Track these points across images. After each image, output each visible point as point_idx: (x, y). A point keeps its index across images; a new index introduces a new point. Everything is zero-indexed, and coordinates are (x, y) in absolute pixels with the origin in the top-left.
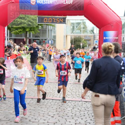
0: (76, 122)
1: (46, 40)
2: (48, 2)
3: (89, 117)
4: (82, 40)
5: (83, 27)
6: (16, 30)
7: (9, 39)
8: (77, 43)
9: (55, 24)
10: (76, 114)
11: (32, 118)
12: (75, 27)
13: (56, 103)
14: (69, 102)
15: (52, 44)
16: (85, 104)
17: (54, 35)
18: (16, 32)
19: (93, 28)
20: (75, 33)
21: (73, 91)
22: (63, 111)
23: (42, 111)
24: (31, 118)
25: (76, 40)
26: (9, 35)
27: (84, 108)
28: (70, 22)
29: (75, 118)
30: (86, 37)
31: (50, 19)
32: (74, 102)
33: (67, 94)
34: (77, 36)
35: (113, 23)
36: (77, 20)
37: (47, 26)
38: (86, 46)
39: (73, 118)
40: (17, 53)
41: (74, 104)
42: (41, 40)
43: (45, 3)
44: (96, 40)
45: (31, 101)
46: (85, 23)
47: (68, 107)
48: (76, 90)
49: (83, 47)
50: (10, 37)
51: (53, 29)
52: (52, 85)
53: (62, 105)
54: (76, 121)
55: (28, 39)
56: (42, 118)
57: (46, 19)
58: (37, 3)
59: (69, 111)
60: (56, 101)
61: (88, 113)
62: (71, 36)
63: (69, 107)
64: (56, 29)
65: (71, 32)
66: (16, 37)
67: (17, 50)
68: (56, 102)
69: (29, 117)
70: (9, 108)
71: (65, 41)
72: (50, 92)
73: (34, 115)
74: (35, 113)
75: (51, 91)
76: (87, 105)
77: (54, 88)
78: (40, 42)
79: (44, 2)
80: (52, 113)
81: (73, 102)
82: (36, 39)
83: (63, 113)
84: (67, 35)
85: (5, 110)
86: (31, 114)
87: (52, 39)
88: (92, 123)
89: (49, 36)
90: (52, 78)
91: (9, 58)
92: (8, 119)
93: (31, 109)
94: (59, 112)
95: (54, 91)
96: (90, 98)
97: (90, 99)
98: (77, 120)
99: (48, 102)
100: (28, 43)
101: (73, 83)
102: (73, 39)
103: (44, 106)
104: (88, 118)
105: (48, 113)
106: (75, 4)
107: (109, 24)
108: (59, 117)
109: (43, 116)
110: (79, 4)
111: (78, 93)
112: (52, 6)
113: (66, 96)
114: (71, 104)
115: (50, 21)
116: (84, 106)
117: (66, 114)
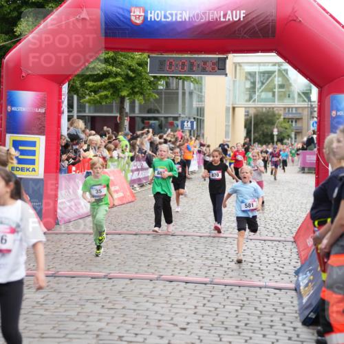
1: (176, 119)
2: (179, 16)
3: (286, 331)
4: (278, 119)
5: (280, 83)
8: (264, 128)
10: (248, 322)
11: (128, 330)
14: (231, 289)
15: (192, 134)
16: (275, 294)
17: (200, 105)
18: (92, 98)
20: (257, 100)
22: (214, 314)
23: (156, 312)
24: (125, 331)
25: (262, 121)
26: (78, 108)
27: (273, 305)
28: (244, 69)
30: (289, 111)
32: (245, 289)
33: (228, 268)
34: (262, 108)
37: (181, 81)
38: (289, 136)
39: (239, 333)
41: (245, 294)
42: (163, 119)
43: (168, 20)
44: (315, 119)
45: (127, 284)
46: (287, 73)
48: (254, 257)
49: (280, 138)
51: (195, 89)
52: (186, 243)
53: (212, 296)
55: (127, 116)
56: (155, 331)
59: (230, 312)
60: (196, 286)
61: (281, 319)
62: (246, 108)
63: (232, 302)
64: (203, 90)
65: (247, 97)
66: (96, 111)
68: (197, 288)
69: (118, 328)
70: (68, 303)
71: (230, 123)
72: (180, 261)
73: (134, 322)
74: (135, 317)
75: (184, 260)
76: (280, 299)
77: (191, 250)
78: (161, 126)
79: (168, 18)
80: (183, 319)
81: (241, 289)
82: (150, 118)
83: (214, 320)
84: (235, 106)
85: (56, 308)
86: (125, 321)
87: (194, 118)
89: (184, 108)
90: (190, 223)
91: (74, 168)
92: (62, 332)
93: (127, 308)
94: (203, 316)
95: (192, 260)
97: (291, 282)
98: (251, 338)
99: (173, 289)
102: (251, 117)
103: (162, 300)
104: (281, 333)
105: (172, 319)
106: (251, 20)
108: (202, 331)
109: (159, 327)
110: (262, 21)
111: (259, 265)
112: (188, 27)
113: (225, 272)
114: (238, 295)
115: (183, 68)
116: (273, 299)
117: (220, 323)
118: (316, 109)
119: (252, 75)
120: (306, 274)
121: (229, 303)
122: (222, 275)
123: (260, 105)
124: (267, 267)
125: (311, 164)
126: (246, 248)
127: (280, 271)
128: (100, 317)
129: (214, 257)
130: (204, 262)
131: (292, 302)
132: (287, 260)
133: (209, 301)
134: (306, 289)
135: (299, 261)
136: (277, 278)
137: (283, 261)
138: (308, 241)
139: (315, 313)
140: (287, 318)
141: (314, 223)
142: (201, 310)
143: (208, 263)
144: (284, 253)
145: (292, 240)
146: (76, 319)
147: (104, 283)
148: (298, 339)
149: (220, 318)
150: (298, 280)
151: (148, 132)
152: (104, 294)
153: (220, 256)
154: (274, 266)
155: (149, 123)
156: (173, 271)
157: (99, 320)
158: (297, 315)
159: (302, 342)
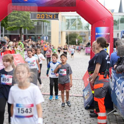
0: (65, 117)
1: (41, 36)
3: (79, 112)
4: (77, 36)
5: (78, 23)
7: (3, 35)
8: (73, 39)
9: (50, 21)
10: (66, 109)
13: (47, 98)
14: (60, 97)
15: (47, 41)
16: (76, 98)
17: (49, 31)
18: (10, 28)
22: (54, 106)
25: (72, 37)
27: (75, 102)
28: (65, 18)
30: (81, 33)
32: (65, 97)
34: (72, 32)
35: (105, 19)
37: (42, 22)
38: (81, 42)
39: (63, 113)
40: (11, 49)
42: (36, 36)
50: (5, 33)
51: (48, 25)
52: (44, 81)
54: (65, 115)
55: (23, 35)
57: (38, 15)
59: (59, 105)
60: (47, 96)
61: (78, 107)
62: (66, 32)
63: (60, 102)
64: (51, 25)
65: (67, 28)
66: (11, 33)
68: (48, 97)
71: (61, 37)
76: (77, 100)
77: (46, 83)
78: (35, 39)
84: (62, 31)
87: (48, 36)
88: (81, 118)
91: (3, 54)
94: (50, 107)
95: (46, 87)
97: (81, 94)
98: (67, 114)
102: (68, 36)
104: (78, 112)
106: (67, 0)
107: (101, 20)
110: (71, 0)
112: (44, 2)
115: (43, 17)
116: (75, 100)
117: (56, 109)
118: (91, 32)
119: (68, 20)
120: (87, 91)
121: (59, 102)
123: (71, 31)
124: (73, 89)
125: (89, 52)
127: (78, 90)
131: (82, 101)
132: (80, 86)
133: (52, 101)
134: (87, 96)
136: (77, 93)
139: (89, 105)
140: (80, 107)
141: (89, 73)
142: (49, 105)
144: (79, 84)
145: (82, 79)
148: (83, 114)
150: (84, 93)
151: (30, 40)
154: (75, 89)
155: (31, 37)
158: (83, 106)
159: (85, 115)
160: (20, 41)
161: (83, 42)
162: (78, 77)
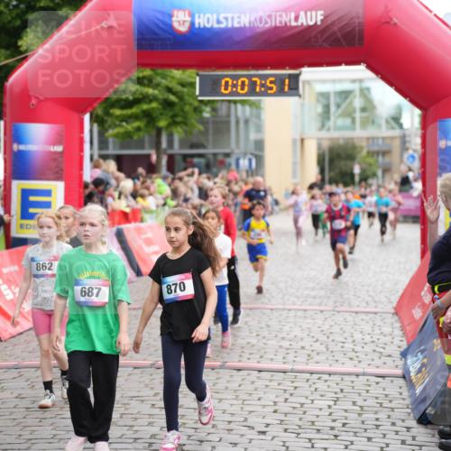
1: (227, 155)
2: (236, 20)
3: (397, 433)
4: (359, 152)
5: (362, 105)
6: (124, 124)
7: (96, 156)
8: (342, 164)
9: (260, 100)
10: (346, 421)
11: (190, 436)
12: (333, 108)
13: (272, 383)
14: (319, 379)
15: (250, 173)
16: (378, 383)
17: (258, 137)
18: (123, 130)
19: (399, 109)
20: (332, 128)
21: (331, 338)
22: (300, 411)
23: (224, 412)
24: (185, 437)
25: (339, 156)
26: (99, 144)
27: (377, 398)
28: (314, 89)
29: (344, 436)
30: (373, 141)
31: (243, 83)
32: (338, 378)
33: (312, 351)
36: (340, 81)
37: (233, 106)
38: (374, 175)
39: (336, 436)
40: (128, 206)
41: (337, 384)
42: (211, 157)
43: (223, 26)
44: (411, 152)
46: (369, 93)
47: (316, 396)
48: (346, 335)
49: (363, 177)
50: (100, 148)
52: (254, 319)
53: (296, 388)
54: (346, 447)
55: (165, 153)
56: (225, 436)
57: (227, 83)
58: (197, 26)
59: (321, 409)
60: (272, 376)
61: (389, 417)
62: (318, 139)
63: (322, 396)
64: (263, 117)
65: (319, 125)
66: (122, 147)
67: (126, 197)
68: (274, 378)
71: (299, 159)
72: (249, 343)
75: (254, 341)
76: (384, 389)
77: (261, 328)
78: (208, 166)
79: (222, 23)
80: (260, 420)
81: (333, 377)
82: (193, 156)
84: (304, 137)
87: (252, 154)
89: (238, 141)
94: (286, 415)
95: (264, 341)
96: (394, 361)
97: (397, 366)
98: (352, 443)
99: (243, 380)
100: (164, 171)
101: (333, 310)
102: (324, 151)
103: (230, 396)
104: (391, 435)
105: (246, 420)
106: (331, 24)
108: (287, 434)
109: (230, 430)
110: (346, 24)
111: (351, 346)
112: (248, 34)
113: (309, 355)
114: (329, 386)
115: (242, 89)
116: (375, 391)
117: (310, 424)
119: (325, 96)
120: (416, 356)
121: (318, 397)
122: (305, 360)
123: (335, 134)
124: (363, 348)
126: (332, 323)
127: (381, 353)
128: (152, 420)
129: (292, 336)
130: (280, 344)
131: (401, 394)
132: (388, 339)
133: (291, 395)
134: (419, 375)
135: (404, 339)
136: (378, 362)
137: (383, 339)
138: (414, 312)
139: (433, 407)
140: (396, 415)
141: (433, 288)
142: (283, 407)
143: (286, 344)
144: (384, 329)
145: (393, 311)
146: (119, 423)
147: (151, 375)
148: (414, 443)
149: (309, 417)
150: (406, 364)
151: (193, 173)
152: (152, 389)
153: (299, 334)
154: (373, 346)
156: (241, 356)
157: (150, 424)
158: (409, 411)
159: (421, 446)
160: (156, 178)
161: (379, 173)
162: (376, 302)
